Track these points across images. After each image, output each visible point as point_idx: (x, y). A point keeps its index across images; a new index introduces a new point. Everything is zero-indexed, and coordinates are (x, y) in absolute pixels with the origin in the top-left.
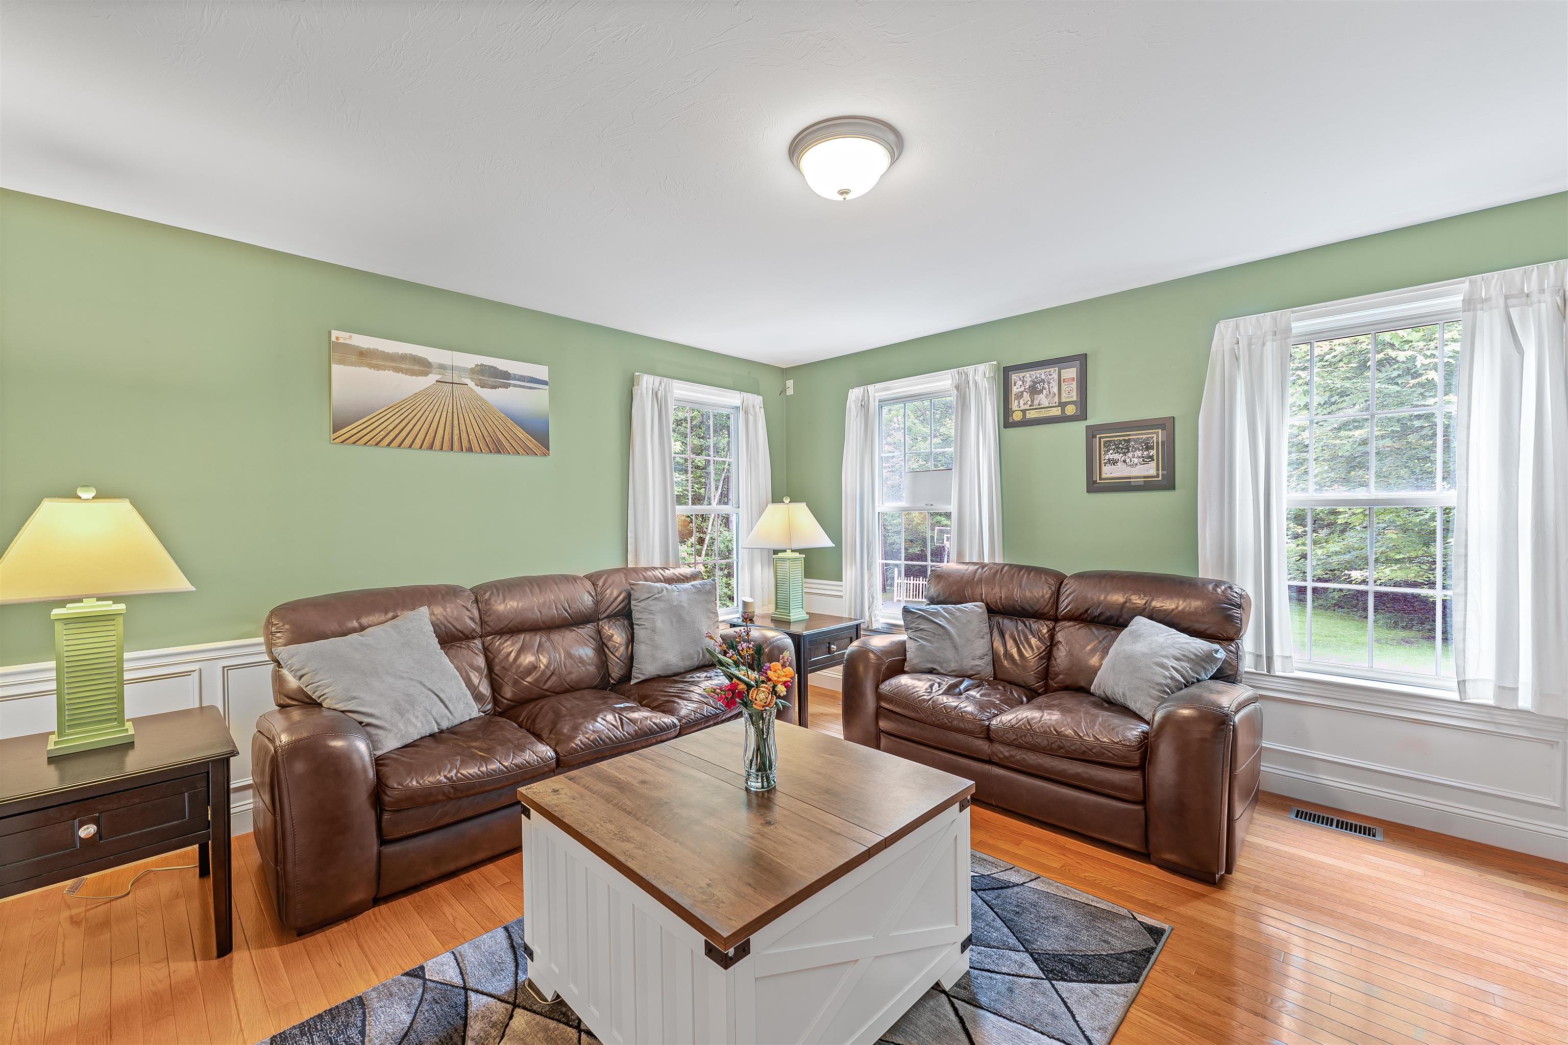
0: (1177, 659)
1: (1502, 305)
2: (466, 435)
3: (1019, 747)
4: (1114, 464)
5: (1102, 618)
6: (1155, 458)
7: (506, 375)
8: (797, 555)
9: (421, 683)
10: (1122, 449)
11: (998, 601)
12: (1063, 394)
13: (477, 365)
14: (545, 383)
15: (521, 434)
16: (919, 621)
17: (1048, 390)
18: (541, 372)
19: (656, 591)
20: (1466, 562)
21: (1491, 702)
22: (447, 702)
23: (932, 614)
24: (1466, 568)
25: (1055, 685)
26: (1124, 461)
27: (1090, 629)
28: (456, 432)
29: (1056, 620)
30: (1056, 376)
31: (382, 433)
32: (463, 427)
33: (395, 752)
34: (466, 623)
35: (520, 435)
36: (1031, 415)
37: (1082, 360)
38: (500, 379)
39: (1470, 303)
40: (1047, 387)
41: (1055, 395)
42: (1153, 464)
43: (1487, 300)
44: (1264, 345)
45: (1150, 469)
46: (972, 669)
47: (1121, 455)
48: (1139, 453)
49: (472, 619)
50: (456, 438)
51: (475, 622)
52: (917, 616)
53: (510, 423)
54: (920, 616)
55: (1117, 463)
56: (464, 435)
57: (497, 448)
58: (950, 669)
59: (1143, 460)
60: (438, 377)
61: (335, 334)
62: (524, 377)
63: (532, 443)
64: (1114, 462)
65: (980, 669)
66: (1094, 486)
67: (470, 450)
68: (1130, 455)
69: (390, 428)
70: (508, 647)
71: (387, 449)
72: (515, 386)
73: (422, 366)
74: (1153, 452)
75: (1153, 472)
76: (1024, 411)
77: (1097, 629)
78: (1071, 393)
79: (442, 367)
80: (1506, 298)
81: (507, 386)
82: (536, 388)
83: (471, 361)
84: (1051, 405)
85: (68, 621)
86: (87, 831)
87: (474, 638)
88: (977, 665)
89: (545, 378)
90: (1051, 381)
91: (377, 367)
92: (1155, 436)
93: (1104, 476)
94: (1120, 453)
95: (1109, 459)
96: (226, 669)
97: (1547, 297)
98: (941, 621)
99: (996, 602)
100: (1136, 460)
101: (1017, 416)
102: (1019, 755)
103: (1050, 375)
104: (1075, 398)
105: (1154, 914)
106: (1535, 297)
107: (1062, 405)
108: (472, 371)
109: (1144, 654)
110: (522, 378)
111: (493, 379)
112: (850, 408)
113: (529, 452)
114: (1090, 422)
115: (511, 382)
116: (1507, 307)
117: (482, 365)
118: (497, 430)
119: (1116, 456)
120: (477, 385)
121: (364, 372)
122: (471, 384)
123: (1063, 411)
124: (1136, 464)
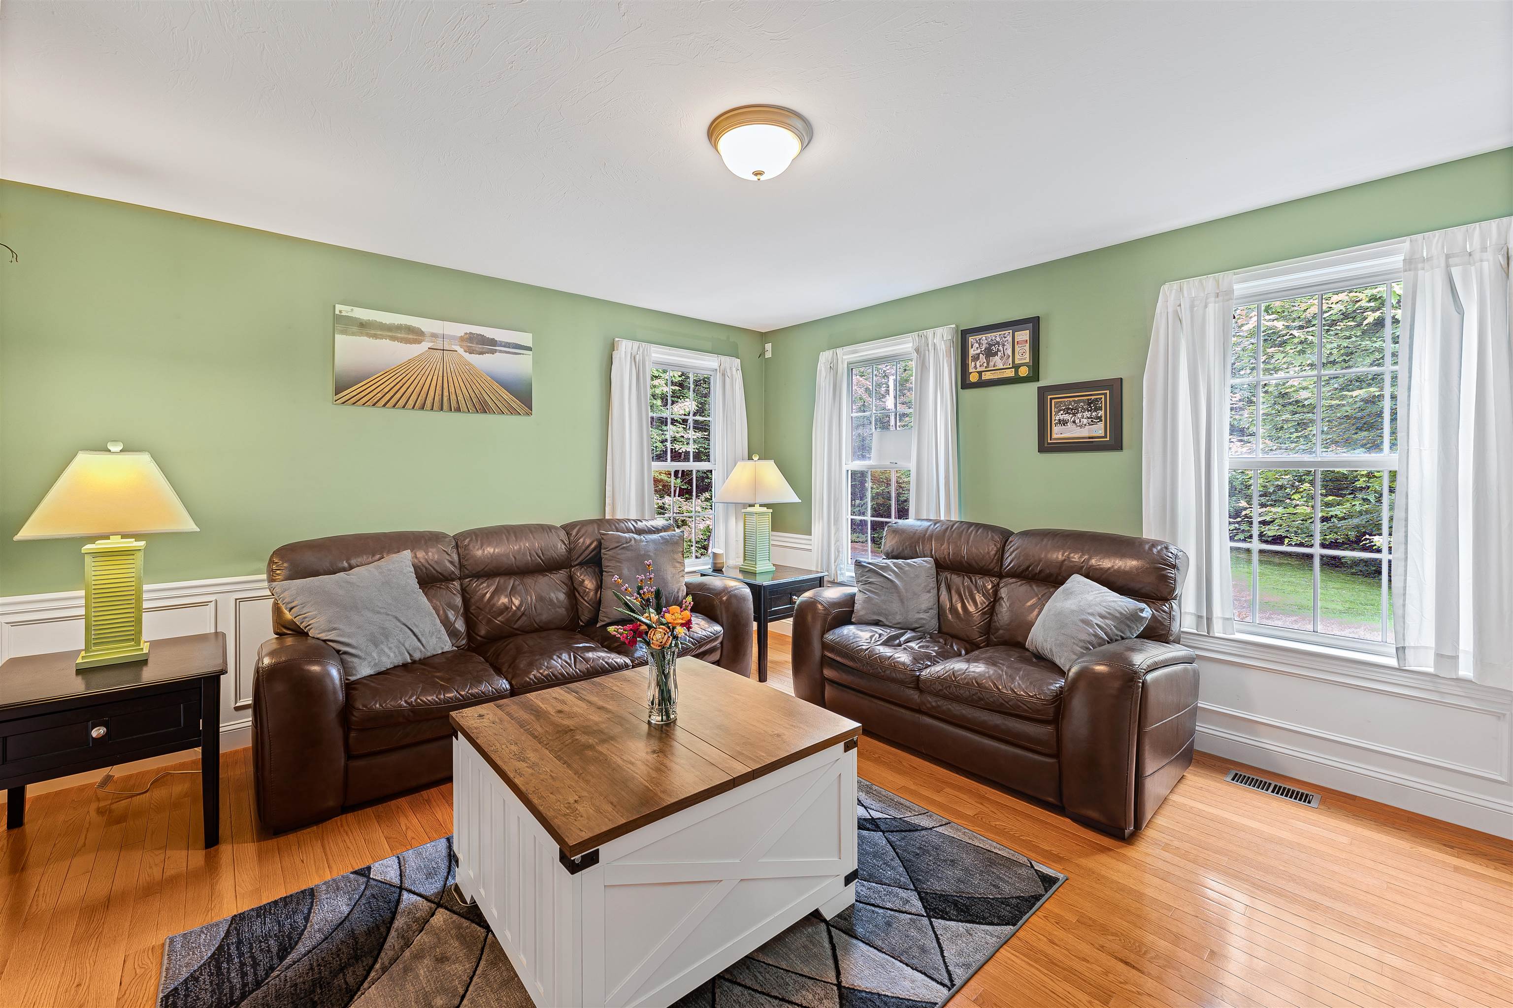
0: (1102, 617)
1: (1443, 264)
2: (454, 396)
3: (945, 697)
4: (1064, 425)
5: (1043, 574)
6: (1103, 418)
7: (493, 342)
8: (764, 509)
9: (396, 618)
10: (1072, 409)
11: (947, 557)
12: (1017, 357)
13: (466, 334)
14: (529, 349)
15: (506, 395)
16: (869, 574)
17: (1002, 352)
18: (526, 339)
19: (624, 541)
20: (1406, 526)
21: (1431, 670)
22: (420, 637)
23: (882, 568)
24: (1406, 532)
25: (995, 640)
26: (1074, 422)
27: (1031, 586)
28: (446, 393)
29: (1001, 576)
30: (1010, 339)
31: (379, 395)
32: (452, 390)
33: (368, 678)
34: (446, 567)
35: (505, 397)
36: (987, 376)
37: (1034, 324)
38: (487, 345)
39: (1410, 263)
40: (1002, 350)
41: (1009, 356)
42: (1101, 425)
43: (1429, 259)
44: (1206, 306)
45: (1098, 430)
46: (916, 622)
47: (1071, 416)
48: (1087, 414)
49: (452, 563)
50: (445, 399)
51: (455, 566)
52: (867, 569)
53: (496, 386)
54: (871, 570)
55: (1067, 423)
56: (453, 397)
57: (483, 408)
58: (896, 622)
59: (1092, 421)
60: (430, 345)
61: (338, 307)
62: (509, 344)
63: (516, 404)
64: (1064, 423)
65: (924, 622)
66: (1045, 446)
67: (458, 410)
68: (1079, 415)
69: (386, 390)
70: (485, 589)
71: (384, 409)
72: (501, 351)
73: (414, 335)
74: (1101, 413)
75: (1101, 433)
76: (980, 373)
77: (1038, 586)
78: (1024, 355)
79: (434, 336)
80: (1448, 257)
81: (493, 352)
82: (520, 354)
83: (461, 330)
84: (1005, 367)
85: (96, 554)
86: (97, 732)
87: (453, 580)
88: (922, 619)
89: (529, 344)
90: (1006, 344)
91: (375, 336)
92: (1103, 396)
93: (1054, 436)
94: (1069, 414)
95: (1059, 420)
96: (238, 601)
97: (1489, 255)
98: (890, 575)
99: (945, 558)
100: (1085, 421)
101: (974, 378)
102: (946, 705)
103: (1005, 338)
104: (1027, 360)
105: (1053, 864)
106: (1477, 256)
107: (1016, 367)
108: (462, 339)
109: (1073, 611)
110: (508, 345)
111: (480, 346)
112: (821, 370)
113: (513, 412)
114: (1042, 383)
115: (497, 348)
116: (1448, 266)
117: (471, 333)
118: (483, 392)
119: (1067, 417)
120: (466, 351)
121: (364, 341)
122: (461, 351)
123: (1016, 372)
124: (1085, 425)
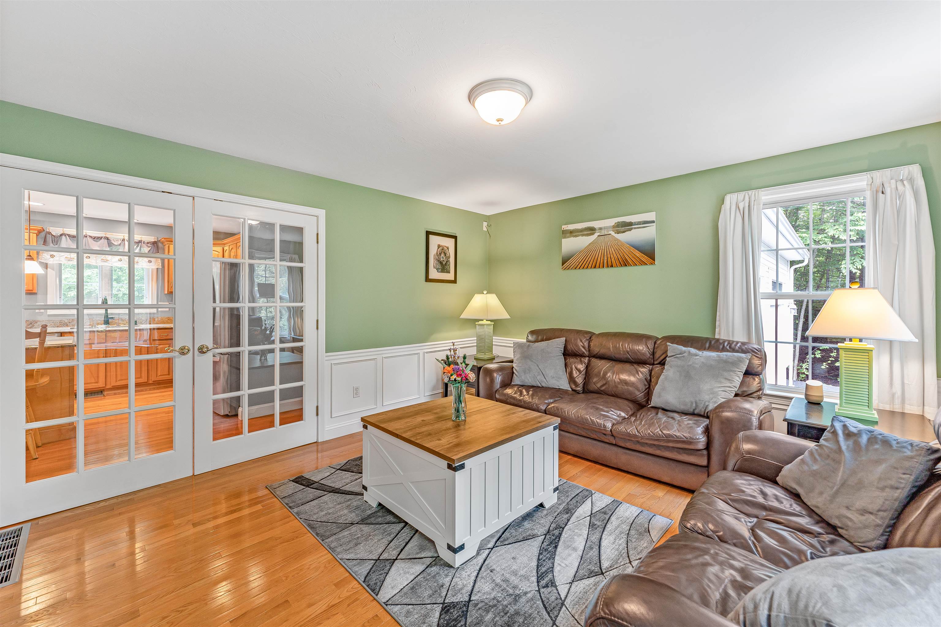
2: (610, 259)
7: (630, 224)
13: (616, 223)
14: (653, 222)
15: (638, 254)
18: (651, 216)
28: (606, 258)
31: (577, 263)
32: (609, 256)
35: (638, 255)
38: (626, 226)
50: (605, 261)
51: (586, 350)
53: (632, 249)
56: (609, 259)
57: (625, 263)
60: (598, 234)
61: (563, 227)
62: (640, 222)
63: (645, 258)
67: (612, 266)
69: (580, 261)
71: (579, 270)
72: (635, 228)
73: (591, 230)
79: (600, 229)
81: (630, 230)
82: (647, 227)
83: (611, 222)
89: (654, 219)
91: (576, 236)
108: (614, 227)
110: (639, 223)
111: (623, 228)
113: (643, 263)
115: (633, 227)
117: (618, 222)
118: (625, 255)
120: (615, 233)
121: (572, 239)
122: (613, 233)
